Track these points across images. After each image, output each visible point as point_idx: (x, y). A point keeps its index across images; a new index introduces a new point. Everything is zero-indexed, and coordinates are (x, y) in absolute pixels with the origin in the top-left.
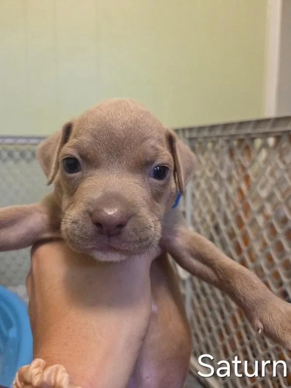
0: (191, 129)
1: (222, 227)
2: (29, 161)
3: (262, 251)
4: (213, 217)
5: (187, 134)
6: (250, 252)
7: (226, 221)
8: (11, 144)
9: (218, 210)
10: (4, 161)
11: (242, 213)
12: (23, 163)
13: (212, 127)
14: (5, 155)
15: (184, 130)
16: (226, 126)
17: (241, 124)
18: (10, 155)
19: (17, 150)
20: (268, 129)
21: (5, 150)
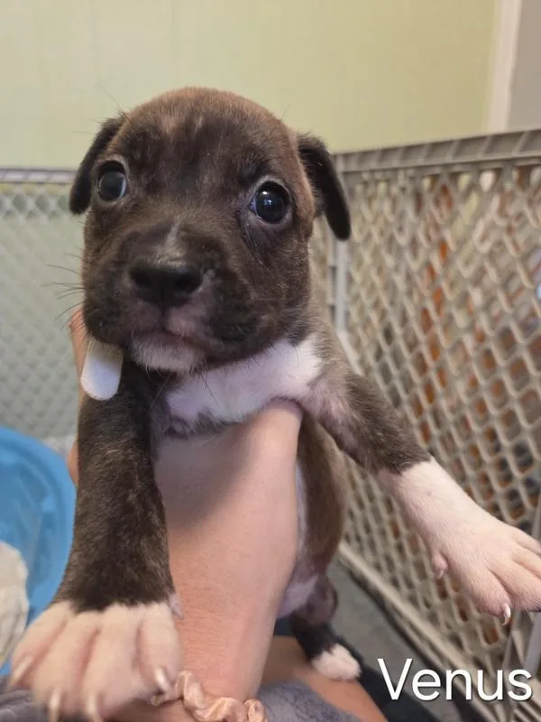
1: (398, 330)
2: (53, 215)
4: (383, 315)
5: (341, 166)
6: (441, 372)
7: (404, 320)
8: (17, 183)
9: (392, 303)
10: (9, 213)
11: (430, 306)
12: (43, 219)
13: (386, 153)
14: (8, 203)
16: (410, 150)
17: (436, 147)
18: (19, 203)
19: (30, 194)
20: (480, 157)
21: (7, 194)
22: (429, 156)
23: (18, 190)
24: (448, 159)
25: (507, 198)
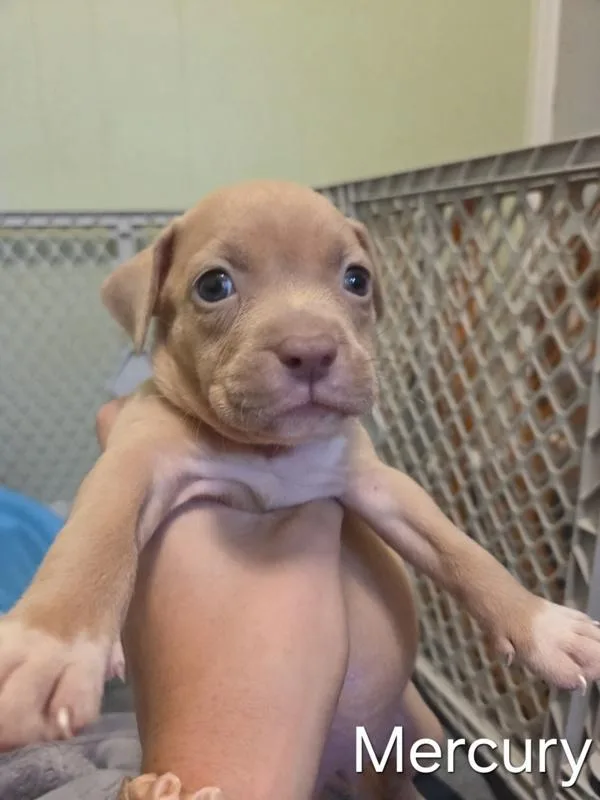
0: (358, 185)
2: (55, 261)
3: (511, 420)
5: (352, 197)
8: (17, 228)
10: (8, 261)
12: (44, 265)
14: (8, 250)
15: (345, 187)
18: (19, 249)
19: (31, 240)
20: (527, 173)
21: (6, 240)
22: (469, 176)
23: (18, 236)
24: (491, 178)
25: (557, 221)
